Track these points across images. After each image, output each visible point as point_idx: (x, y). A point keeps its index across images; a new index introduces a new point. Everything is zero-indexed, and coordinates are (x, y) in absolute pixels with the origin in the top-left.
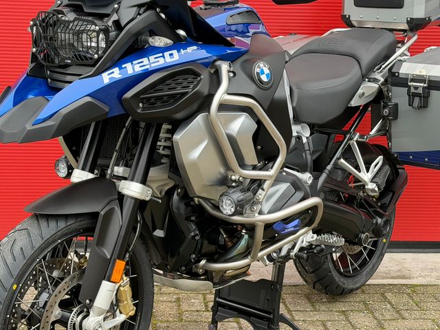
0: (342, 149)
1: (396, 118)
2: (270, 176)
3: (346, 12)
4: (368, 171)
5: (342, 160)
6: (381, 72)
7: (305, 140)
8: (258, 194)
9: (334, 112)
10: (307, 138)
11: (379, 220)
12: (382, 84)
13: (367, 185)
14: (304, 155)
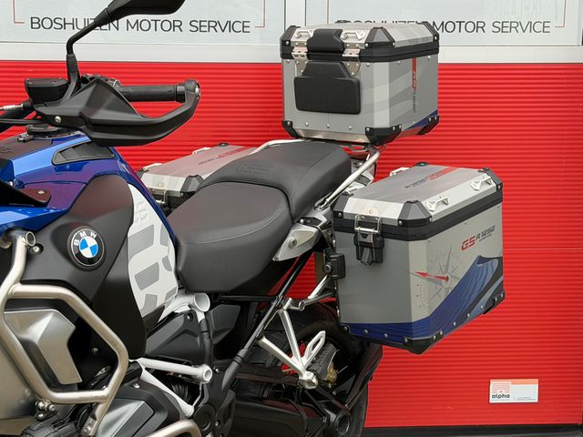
0: (265, 325)
1: (342, 275)
2: (103, 398)
3: (288, 118)
4: (302, 355)
5: (265, 340)
6: (325, 207)
7: (201, 317)
8: (86, 424)
9: (247, 271)
10: (205, 313)
11: (333, 417)
12: (324, 227)
13: (301, 375)
14: (198, 339)
